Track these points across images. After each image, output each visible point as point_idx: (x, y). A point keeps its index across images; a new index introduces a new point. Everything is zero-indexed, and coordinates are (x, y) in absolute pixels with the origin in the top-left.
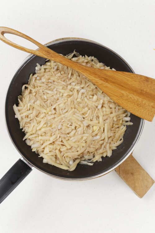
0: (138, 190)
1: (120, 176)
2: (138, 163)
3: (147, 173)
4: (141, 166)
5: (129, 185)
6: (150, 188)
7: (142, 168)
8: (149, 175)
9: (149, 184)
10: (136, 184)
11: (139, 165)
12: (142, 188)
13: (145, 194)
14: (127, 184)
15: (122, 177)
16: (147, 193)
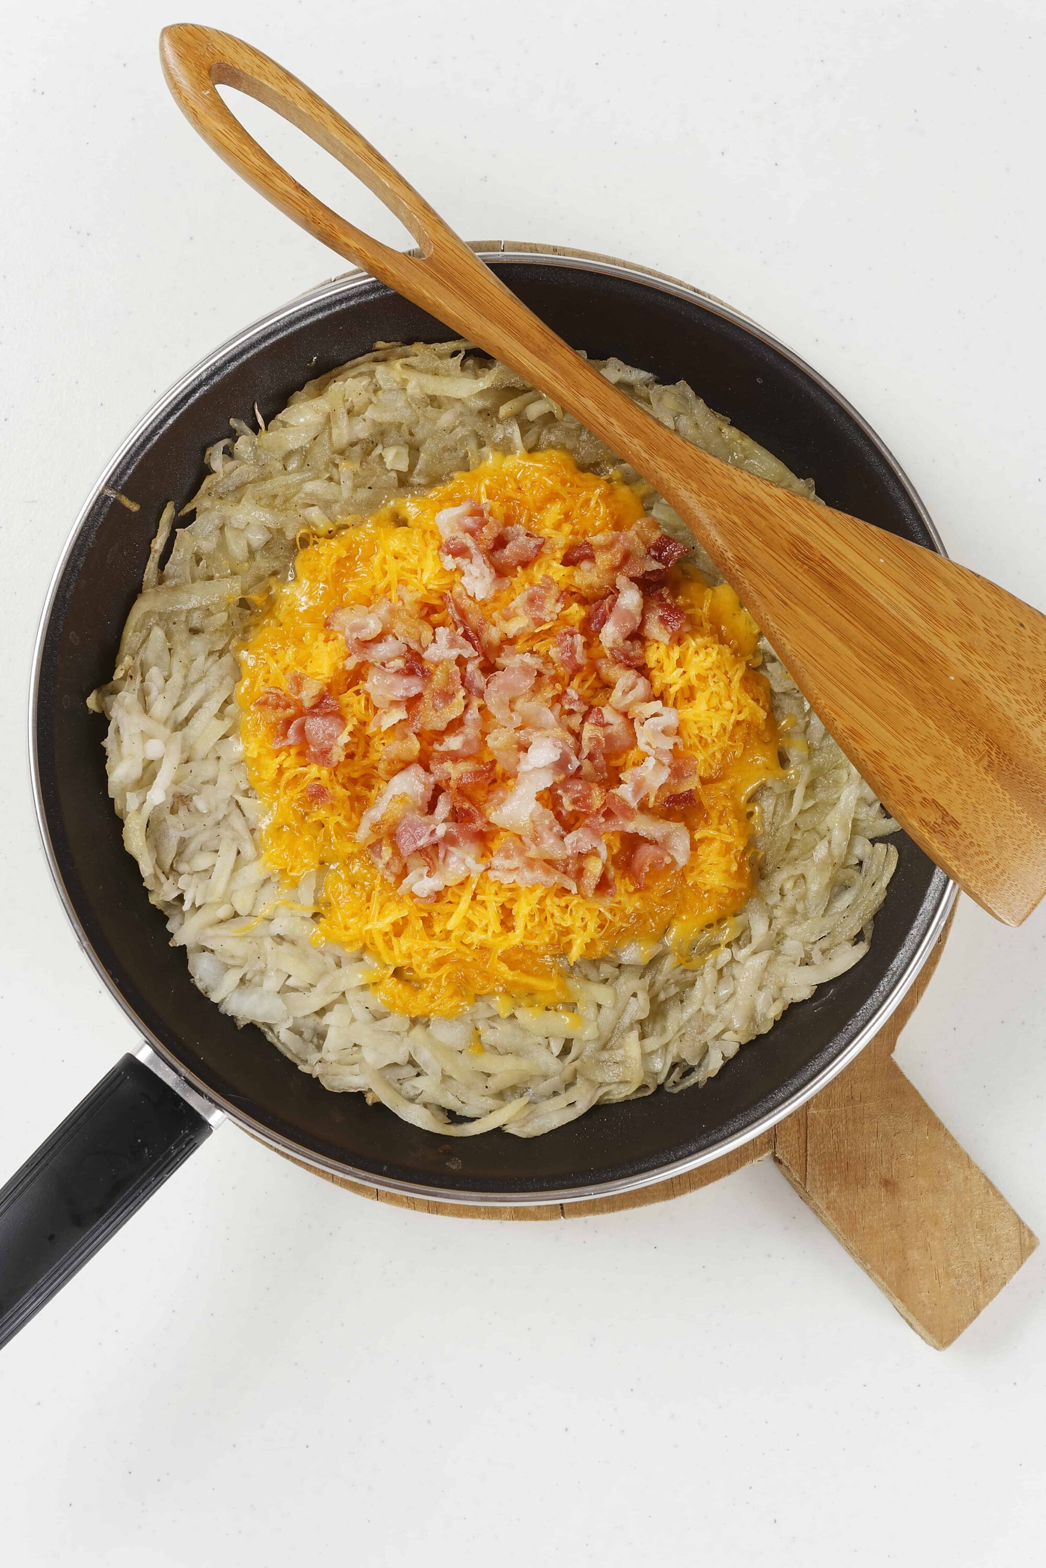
0: (923, 1296)
1: (805, 1197)
2: (930, 1112)
3: (989, 1184)
4: (947, 1134)
5: (864, 1258)
6: (1004, 1284)
7: (956, 1145)
8: (1001, 1197)
9: (997, 1258)
10: (915, 1256)
11: (936, 1125)
12: (953, 1281)
13: (973, 1318)
14: (852, 1253)
15: (823, 1206)
16: (983, 1313)
